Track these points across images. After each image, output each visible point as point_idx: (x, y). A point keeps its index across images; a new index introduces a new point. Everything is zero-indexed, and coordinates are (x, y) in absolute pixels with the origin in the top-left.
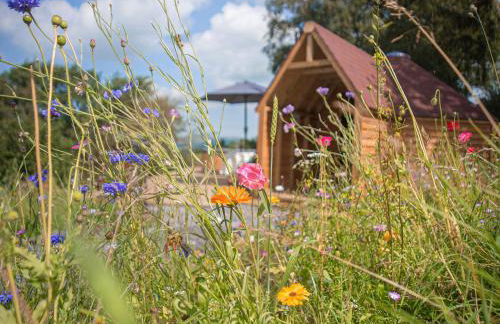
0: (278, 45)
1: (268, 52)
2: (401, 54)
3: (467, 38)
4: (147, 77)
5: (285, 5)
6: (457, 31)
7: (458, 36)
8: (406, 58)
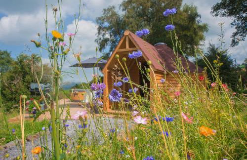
0: (102, 39)
1: (97, 42)
2: (163, 44)
3: (185, 35)
4: (37, 55)
5: (105, 20)
6: (181, 32)
7: (182, 34)
8: (165, 45)
